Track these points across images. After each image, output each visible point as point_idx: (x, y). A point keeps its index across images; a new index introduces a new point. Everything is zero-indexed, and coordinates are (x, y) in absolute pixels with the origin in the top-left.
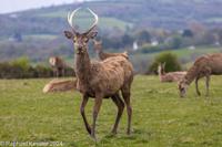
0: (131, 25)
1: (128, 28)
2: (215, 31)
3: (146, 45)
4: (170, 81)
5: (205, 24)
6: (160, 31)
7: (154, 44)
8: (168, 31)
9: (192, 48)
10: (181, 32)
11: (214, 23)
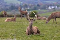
0: (22, 3)
1: (21, 3)
2: (46, 5)
3: (26, 9)
4: (40, 19)
5: (44, 3)
6: (30, 4)
7: (29, 8)
8: (33, 5)
9: (39, 10)
10: (36, 5)
11: (46, 3)
